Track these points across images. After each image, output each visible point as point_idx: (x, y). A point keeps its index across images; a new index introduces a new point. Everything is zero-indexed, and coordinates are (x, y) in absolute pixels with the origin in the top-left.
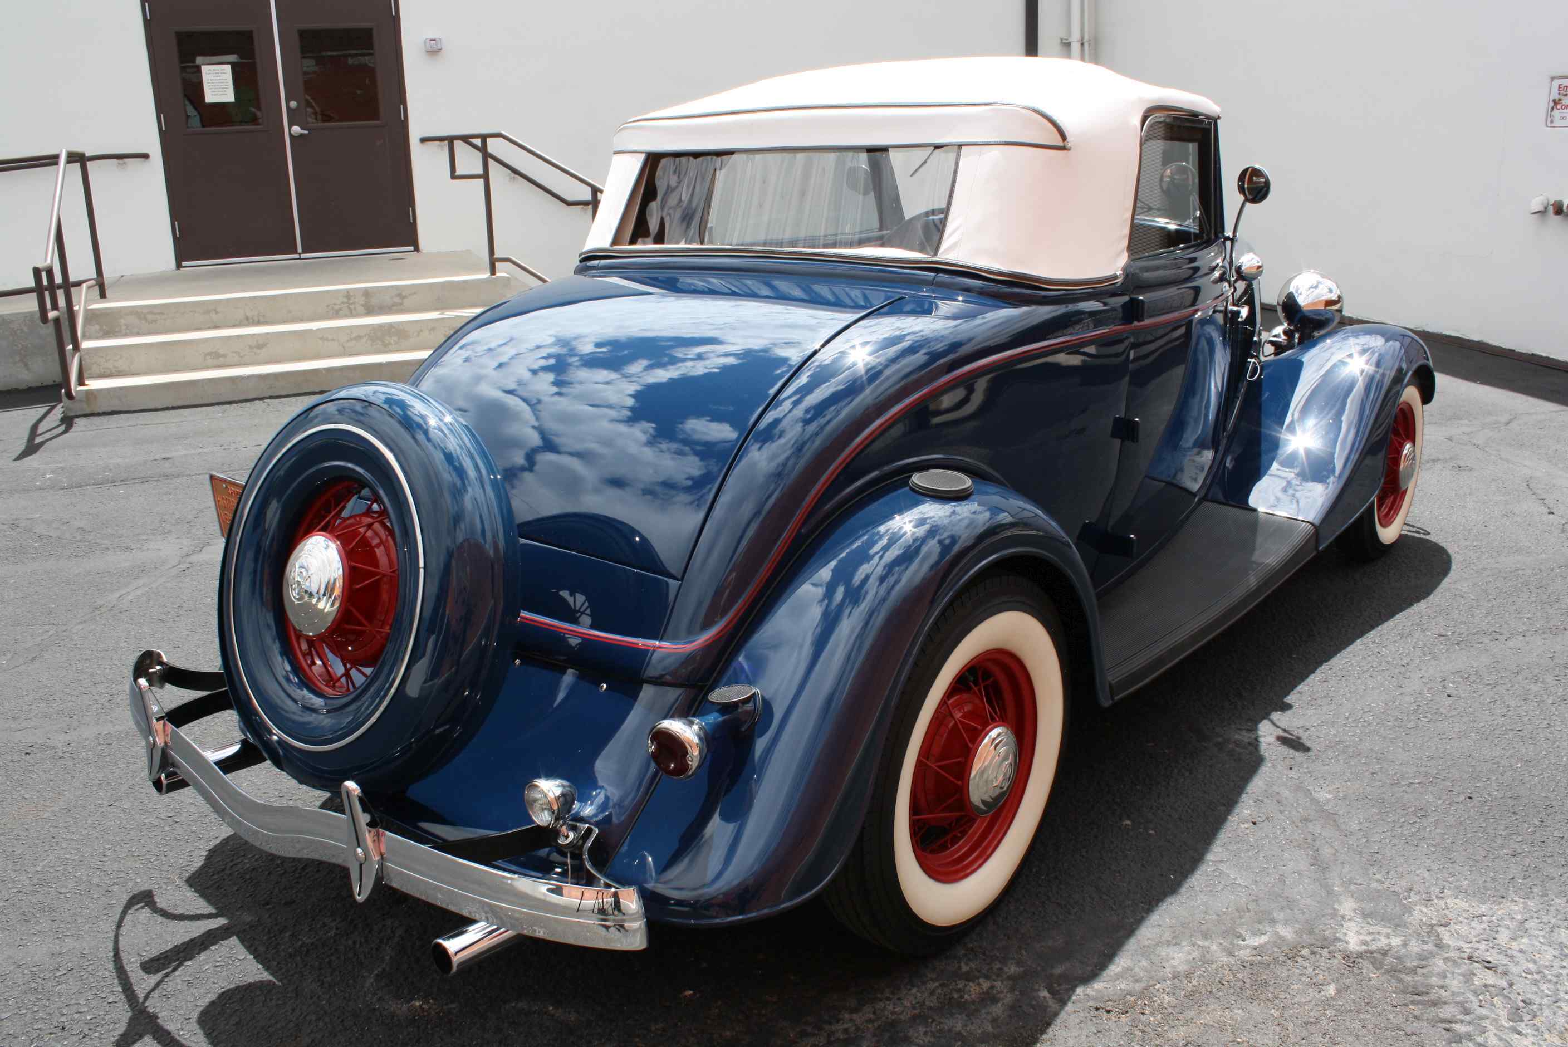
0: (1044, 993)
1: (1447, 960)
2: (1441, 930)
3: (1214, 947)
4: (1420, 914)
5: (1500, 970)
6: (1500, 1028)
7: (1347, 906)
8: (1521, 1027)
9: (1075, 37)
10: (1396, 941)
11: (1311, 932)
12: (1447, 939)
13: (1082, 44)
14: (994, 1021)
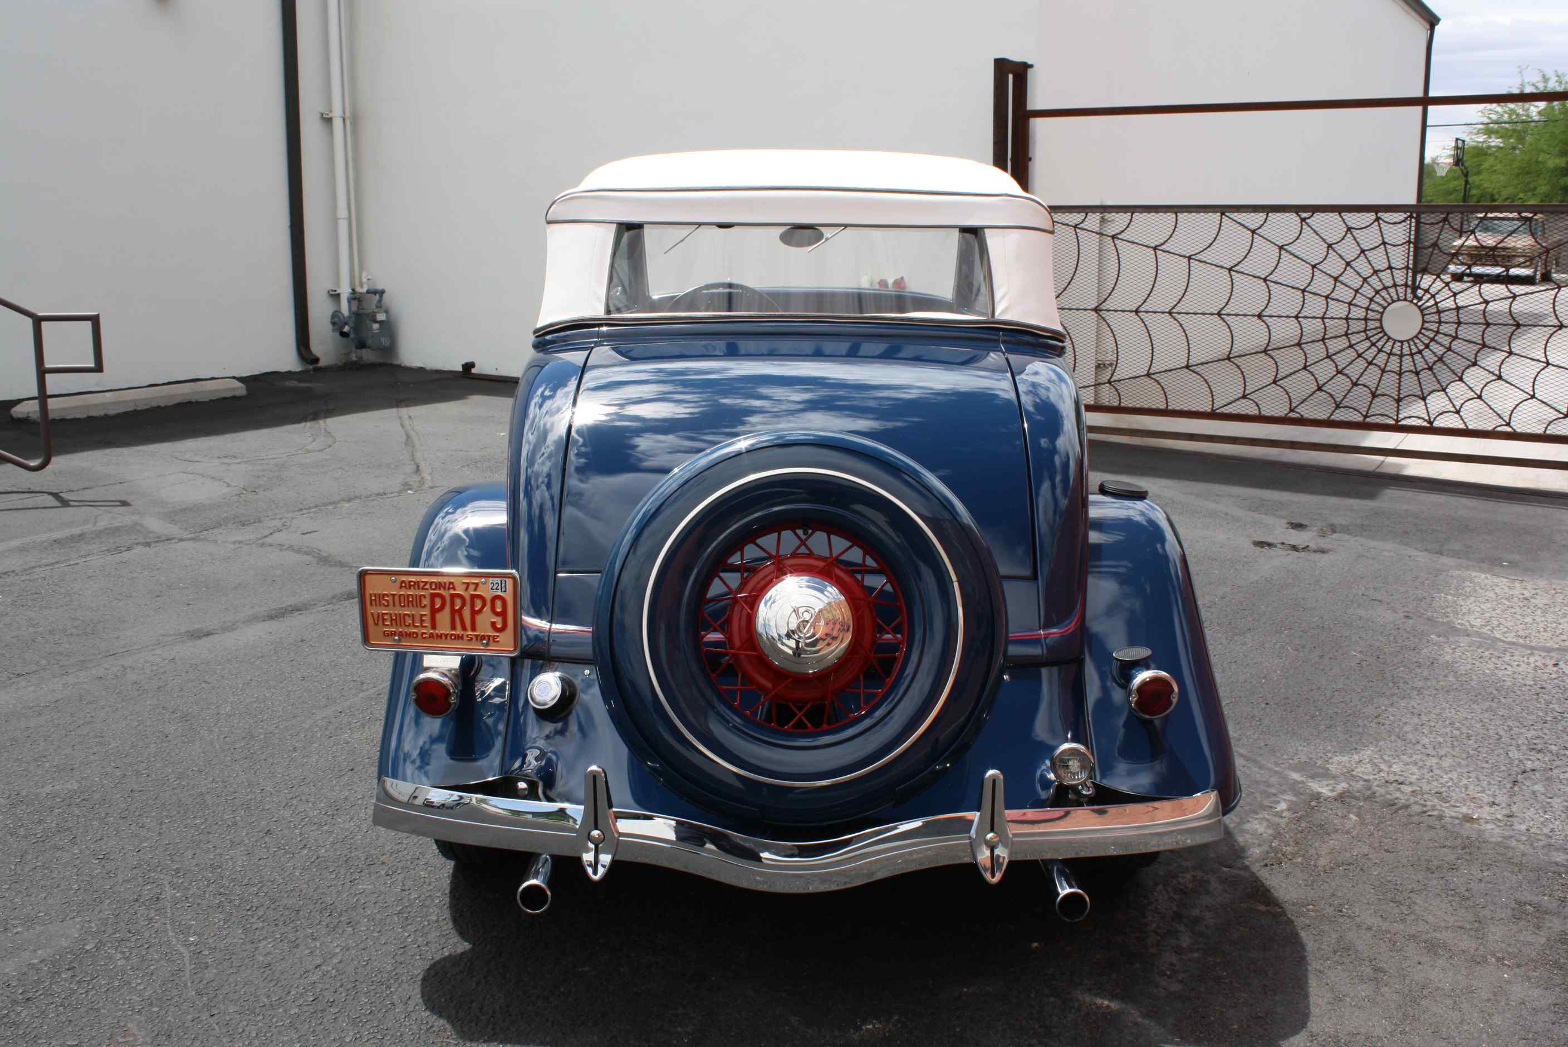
0: (1225, 869)
1: (1377, 786)
2: (1354, 773)
3: (1267, 816)
4: (1332, 768)
5: (1407, 782)
6: (1446, 807)
7: (1295, 776)
8: (1452, 803)
9: (337, 113)
10: (1344, 785)
11: (1301, 794)
12: (1366, 777)
13: (344, 120)
14: (1225, 891)
